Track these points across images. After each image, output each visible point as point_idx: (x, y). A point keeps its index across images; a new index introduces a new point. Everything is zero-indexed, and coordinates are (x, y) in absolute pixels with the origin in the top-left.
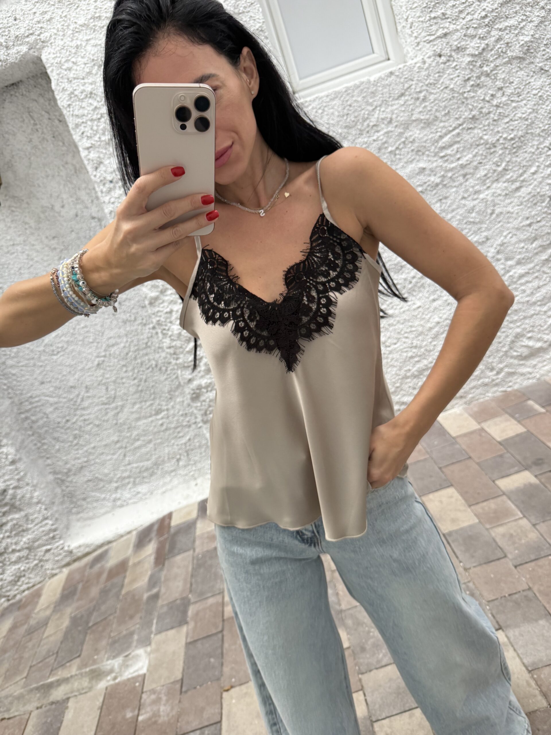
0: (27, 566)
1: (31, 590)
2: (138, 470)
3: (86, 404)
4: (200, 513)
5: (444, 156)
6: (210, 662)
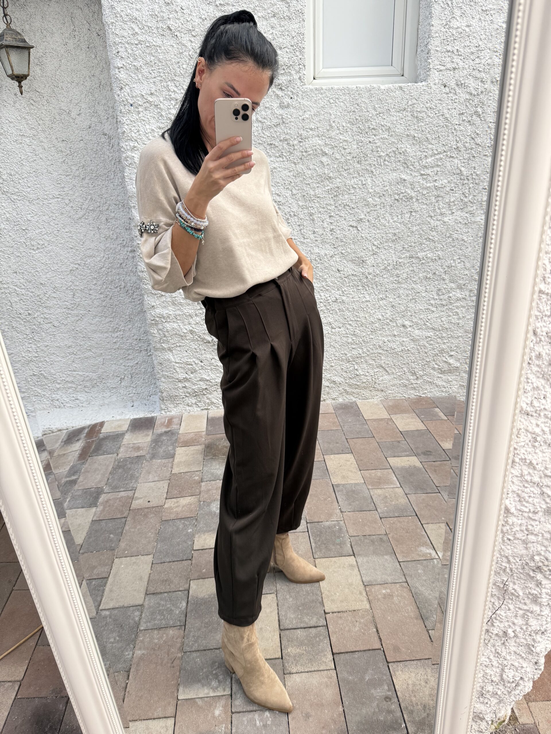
2: (82, 379)
3: (50, 303)
4: (130, 428)
5: (424, 175)
6: (109, 537)
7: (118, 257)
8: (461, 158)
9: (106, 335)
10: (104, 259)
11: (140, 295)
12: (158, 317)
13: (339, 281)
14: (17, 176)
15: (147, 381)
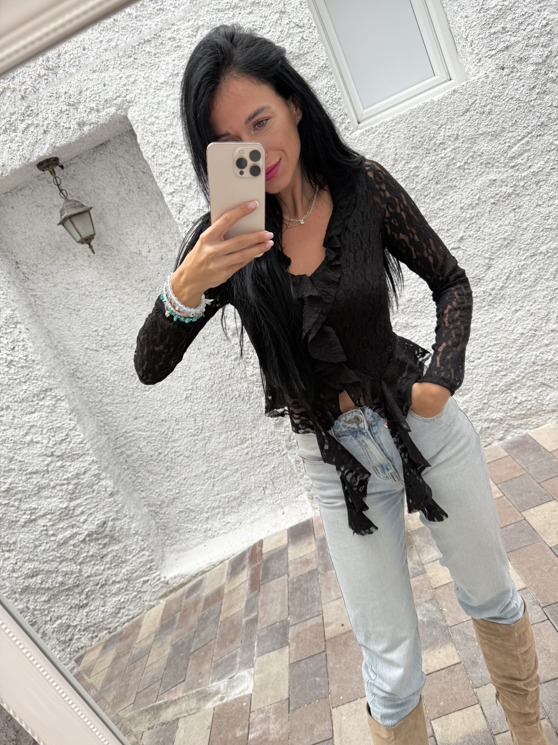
0: (127, 597)
1: (131, 622)
2: (227, 500)
3: (176, 436)
4: (290, 540)
5: (515, 166)
6: (315, 681)
7: (225, 369)
8: (550, 132)
9: (236, 448)
10: (213, 376)
14: (113, 328)
15: (289, 482)
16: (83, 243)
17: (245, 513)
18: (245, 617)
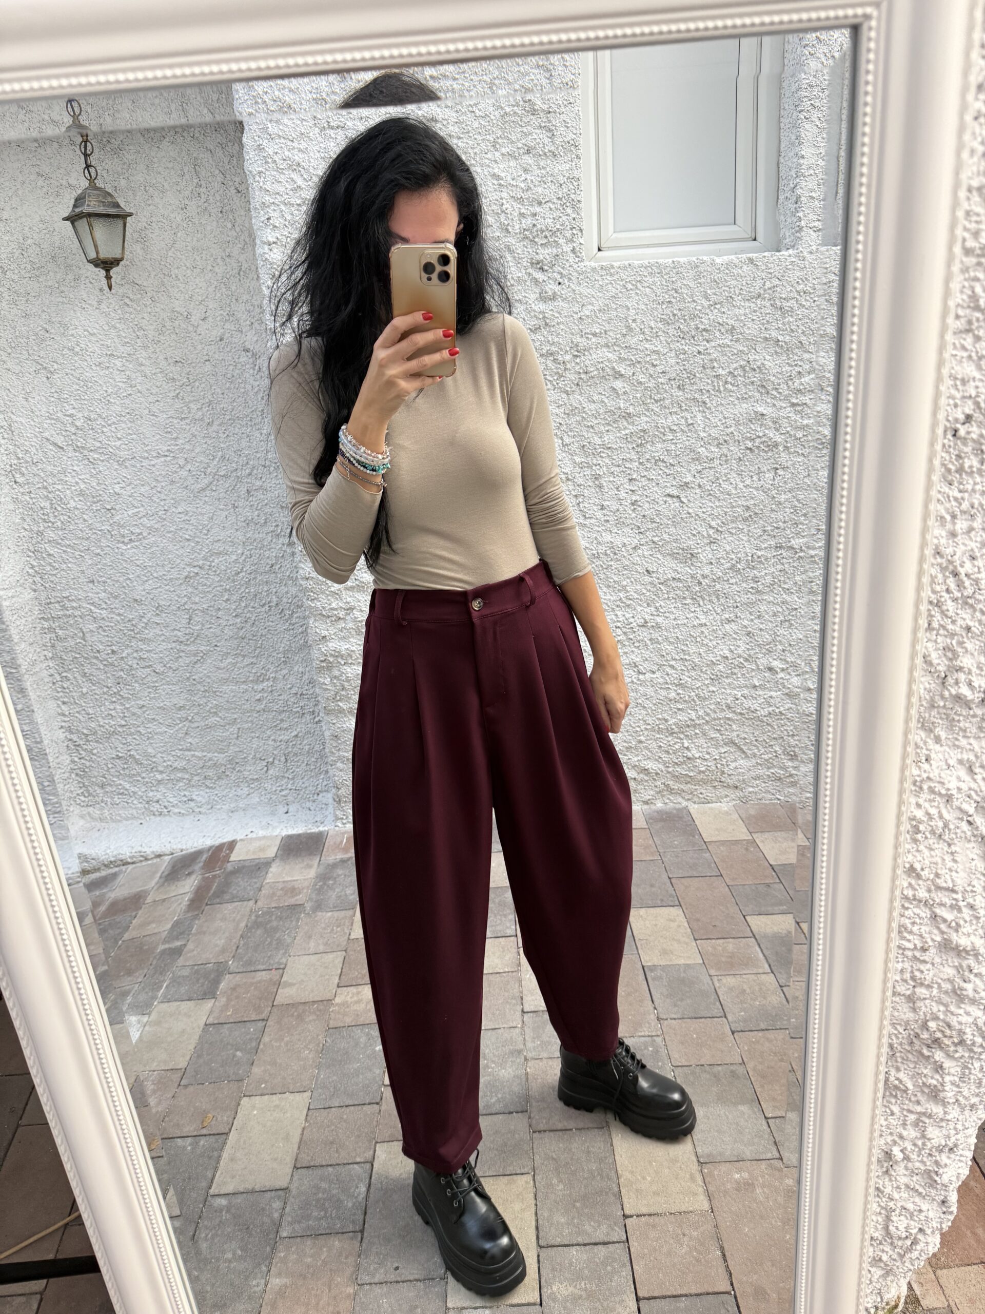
2: (201, 763)
3: (150, 633)
4: (279, 853)
5: (797, 404)
6: (234, 1056)
7: (267, 553)
9: (244, 686)
10: (243, 558)
11: (304, 618)
12: (331, 655)
13: (650, 591)
14: (100, 421)
15: (312, 767)
16: (96, 266)
17: (224, 793)
18: (163, 944)
